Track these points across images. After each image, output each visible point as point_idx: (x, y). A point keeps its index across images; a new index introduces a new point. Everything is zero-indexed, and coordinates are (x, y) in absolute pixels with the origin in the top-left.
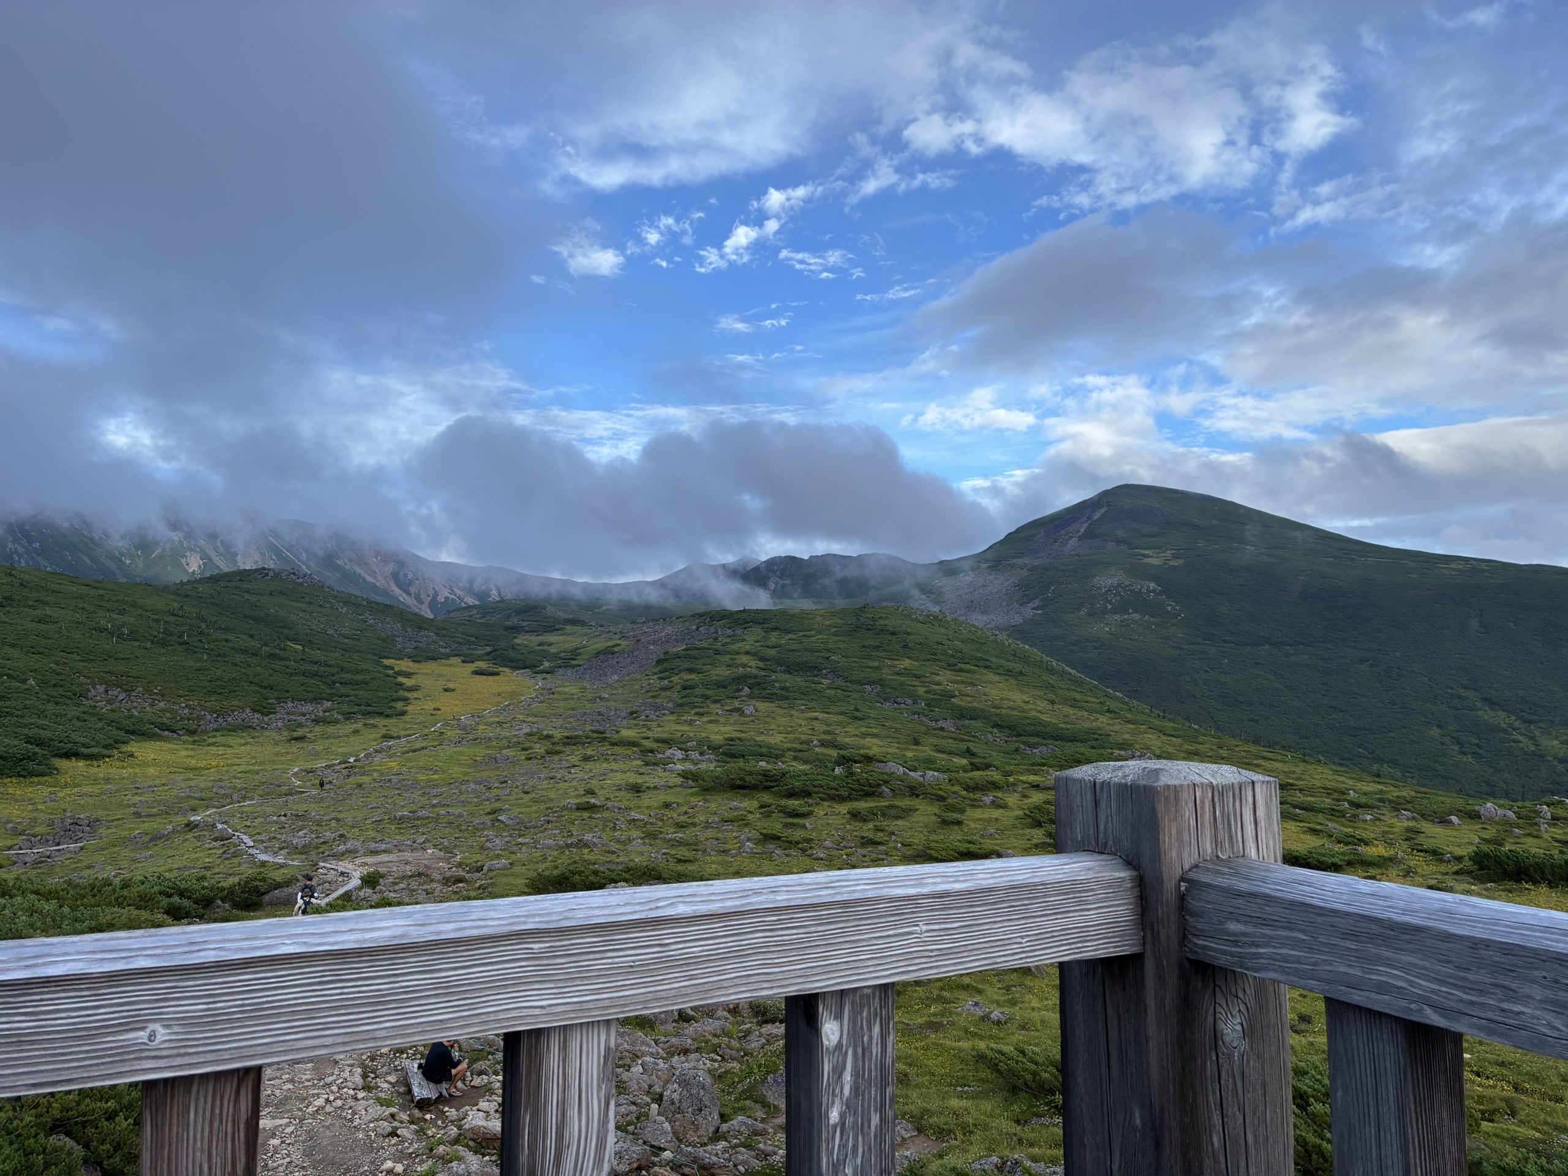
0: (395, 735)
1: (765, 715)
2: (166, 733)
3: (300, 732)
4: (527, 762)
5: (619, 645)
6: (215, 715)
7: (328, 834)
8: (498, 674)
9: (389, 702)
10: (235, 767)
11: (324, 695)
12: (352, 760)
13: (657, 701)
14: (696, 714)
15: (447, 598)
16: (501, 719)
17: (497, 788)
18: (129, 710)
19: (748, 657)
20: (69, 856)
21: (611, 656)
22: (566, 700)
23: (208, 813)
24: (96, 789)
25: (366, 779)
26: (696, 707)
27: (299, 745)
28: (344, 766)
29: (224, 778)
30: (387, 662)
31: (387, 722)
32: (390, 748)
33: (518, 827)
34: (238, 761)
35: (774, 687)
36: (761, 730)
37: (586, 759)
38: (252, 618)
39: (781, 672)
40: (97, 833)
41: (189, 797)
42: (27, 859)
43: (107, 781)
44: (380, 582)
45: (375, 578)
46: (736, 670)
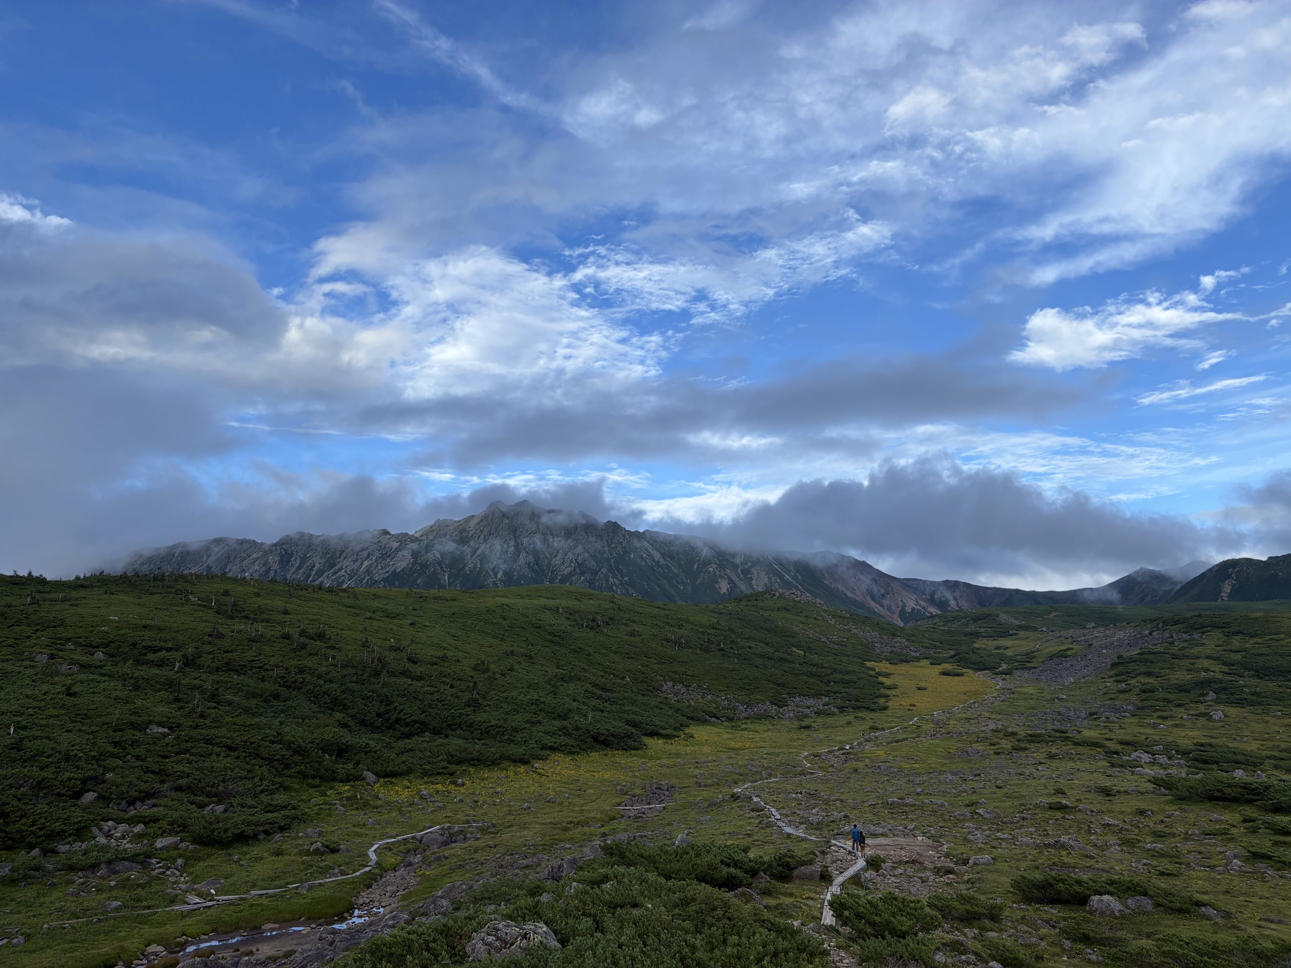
0: (881, 727)
1: (1236, 720)
2: (713, 719)
3: (806, 722)
4: (996, 757)
5: (1072, 649)
6: (745, 706)
7: (835, 813)
8: (962, 675)
9: (873, 699)
10: (762, 750)
11: (822, 692)
12: (847, 747)
13: (1116, 703)
14: (1159, 717)
15: (913, 609)
16: (968, 715)
17: (972, 780)
18: (688, 701)
19: (1210, 661)
20: (656, 813)
21: (1063, 659)
22: (1025, 699)
23: (746, 786)
24: (670, 762)
25: (860, 765)
26: (1158, 710)
27: (806, 732)
28: (842, 752)
29: (755, 758)
30: (869, 664)
31: (873, 715)
32: (877, 738)
33: (995, 821)
34: (763, 744)
35: (1243, 692)
36: (1234, 736)
37: (1051, 756)
38: (766, 629)
39: (1250, 677)
40: (674, 797)
41: (732, 772)
42: (630, 814)
43: (678, 755)
44: (859, 597)
45: (855, 594)
46: (1196, 674)
